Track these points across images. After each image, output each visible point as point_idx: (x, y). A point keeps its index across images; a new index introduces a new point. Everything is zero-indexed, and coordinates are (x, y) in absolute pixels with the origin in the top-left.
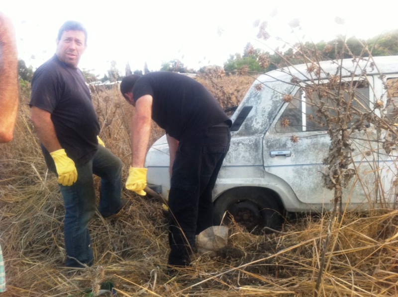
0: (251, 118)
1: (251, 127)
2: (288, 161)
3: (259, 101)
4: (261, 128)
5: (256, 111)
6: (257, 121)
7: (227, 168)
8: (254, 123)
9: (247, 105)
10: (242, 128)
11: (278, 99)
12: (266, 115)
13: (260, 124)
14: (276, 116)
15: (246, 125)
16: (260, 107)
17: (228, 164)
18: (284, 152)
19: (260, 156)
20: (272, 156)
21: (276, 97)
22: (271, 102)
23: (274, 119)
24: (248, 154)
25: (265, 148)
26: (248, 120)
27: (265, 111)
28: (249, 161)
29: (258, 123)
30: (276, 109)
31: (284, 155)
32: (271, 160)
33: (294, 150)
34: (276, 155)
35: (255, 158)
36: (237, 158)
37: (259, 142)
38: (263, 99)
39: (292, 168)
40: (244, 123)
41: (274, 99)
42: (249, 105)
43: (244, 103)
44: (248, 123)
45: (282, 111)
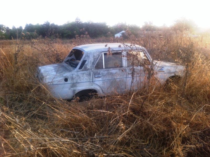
0: (87, 64)
1: (86, 68)
2: (100, 79)
3: (89, 58)
4: (90, 68)
5: (88, 62)
6: (89, 65)
7: (80, 83)
8: (88, 66)
9: (84, 59)
10: (83, 68)
11: (95, 58)
12: (92, 63)
13: (90, 67)
14: (95, 63)
15: (85, 67)
16: (90, 60)
17: (80, 82)
18: (100, 76)
19: (91, 78)
20: (95, 77)
21: (95, 57)
22: (93, 59)
23: (94, 65)
24: (87, 78)
25: (93, 75)
26: (85, 65)
27: (91, 62)
28: (88, 80)
29: (89, 66)
30: (95, 61)
31: (99, 77)
32: (95, 79)
33: (102, 75)
34: (97, 77)
35: (90, 79)
36: (83, 79)
37: (91, 73)
38: (90, 58)
39: (102, 81)
40: (84, 66)
41: (94, 58)
42: (85, 60)
43: (83, 59)
44: (86, 66)
45: (97, 62)
